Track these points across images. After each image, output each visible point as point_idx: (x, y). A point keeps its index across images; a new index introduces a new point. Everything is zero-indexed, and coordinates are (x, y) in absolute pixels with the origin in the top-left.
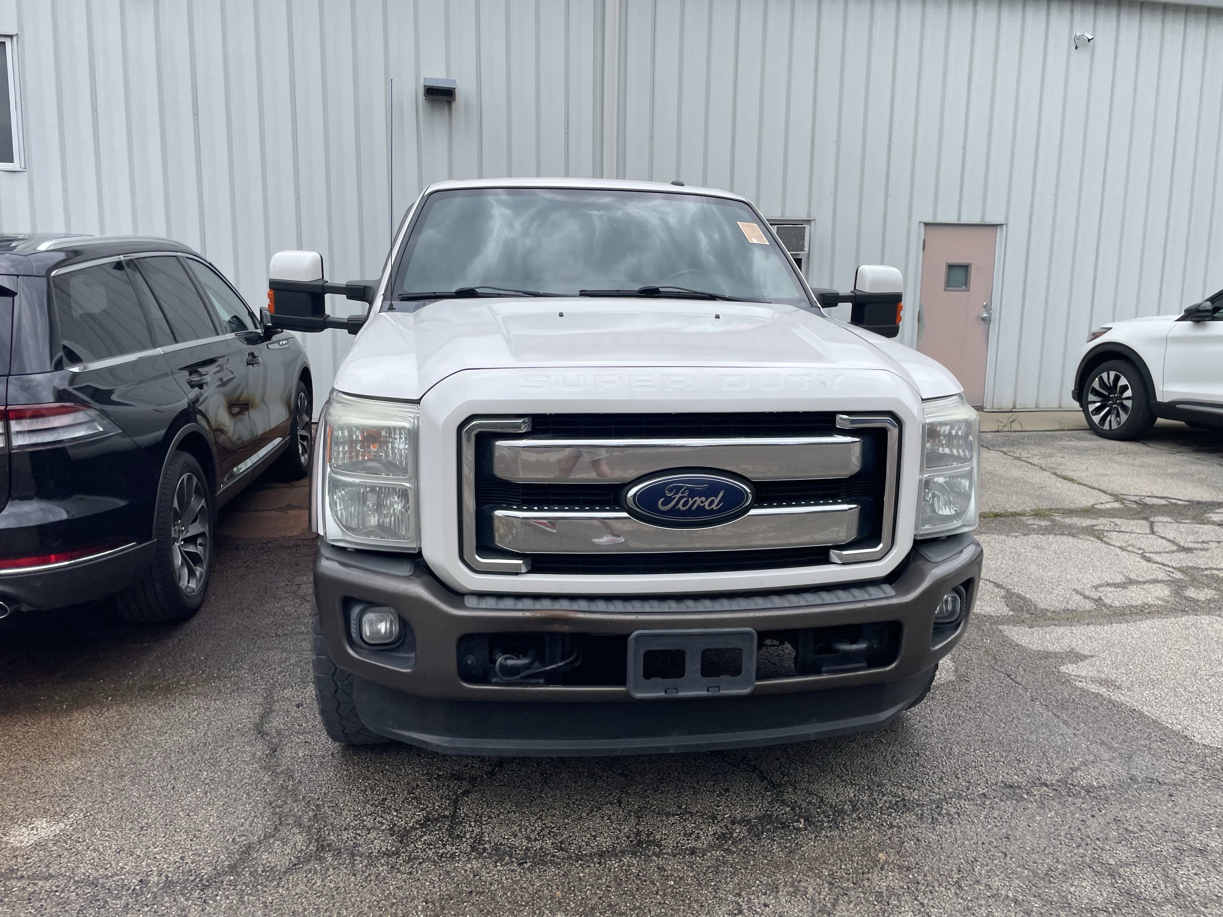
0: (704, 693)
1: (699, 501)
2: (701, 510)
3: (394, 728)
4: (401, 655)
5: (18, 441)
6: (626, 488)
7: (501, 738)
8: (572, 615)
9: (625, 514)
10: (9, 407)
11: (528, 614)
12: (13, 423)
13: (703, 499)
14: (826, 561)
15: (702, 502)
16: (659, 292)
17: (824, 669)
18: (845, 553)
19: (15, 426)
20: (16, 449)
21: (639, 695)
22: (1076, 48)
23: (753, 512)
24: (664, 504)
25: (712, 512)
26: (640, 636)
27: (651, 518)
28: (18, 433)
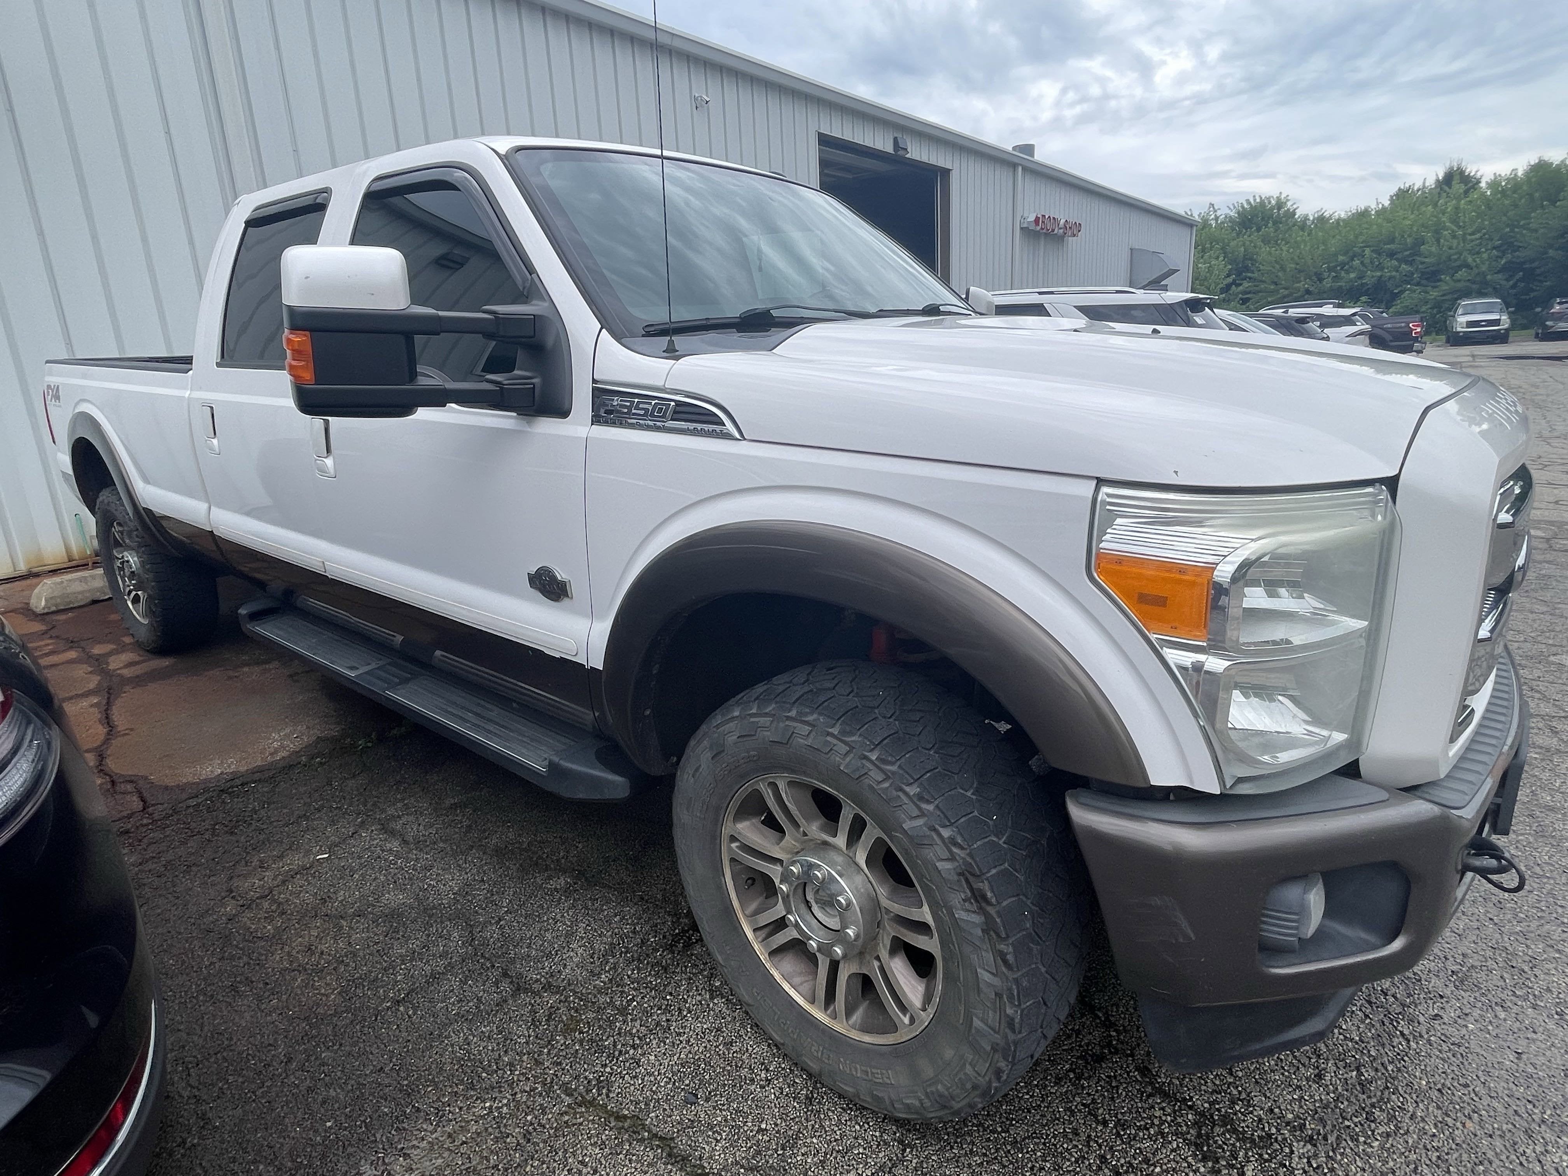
22: (697, 107)
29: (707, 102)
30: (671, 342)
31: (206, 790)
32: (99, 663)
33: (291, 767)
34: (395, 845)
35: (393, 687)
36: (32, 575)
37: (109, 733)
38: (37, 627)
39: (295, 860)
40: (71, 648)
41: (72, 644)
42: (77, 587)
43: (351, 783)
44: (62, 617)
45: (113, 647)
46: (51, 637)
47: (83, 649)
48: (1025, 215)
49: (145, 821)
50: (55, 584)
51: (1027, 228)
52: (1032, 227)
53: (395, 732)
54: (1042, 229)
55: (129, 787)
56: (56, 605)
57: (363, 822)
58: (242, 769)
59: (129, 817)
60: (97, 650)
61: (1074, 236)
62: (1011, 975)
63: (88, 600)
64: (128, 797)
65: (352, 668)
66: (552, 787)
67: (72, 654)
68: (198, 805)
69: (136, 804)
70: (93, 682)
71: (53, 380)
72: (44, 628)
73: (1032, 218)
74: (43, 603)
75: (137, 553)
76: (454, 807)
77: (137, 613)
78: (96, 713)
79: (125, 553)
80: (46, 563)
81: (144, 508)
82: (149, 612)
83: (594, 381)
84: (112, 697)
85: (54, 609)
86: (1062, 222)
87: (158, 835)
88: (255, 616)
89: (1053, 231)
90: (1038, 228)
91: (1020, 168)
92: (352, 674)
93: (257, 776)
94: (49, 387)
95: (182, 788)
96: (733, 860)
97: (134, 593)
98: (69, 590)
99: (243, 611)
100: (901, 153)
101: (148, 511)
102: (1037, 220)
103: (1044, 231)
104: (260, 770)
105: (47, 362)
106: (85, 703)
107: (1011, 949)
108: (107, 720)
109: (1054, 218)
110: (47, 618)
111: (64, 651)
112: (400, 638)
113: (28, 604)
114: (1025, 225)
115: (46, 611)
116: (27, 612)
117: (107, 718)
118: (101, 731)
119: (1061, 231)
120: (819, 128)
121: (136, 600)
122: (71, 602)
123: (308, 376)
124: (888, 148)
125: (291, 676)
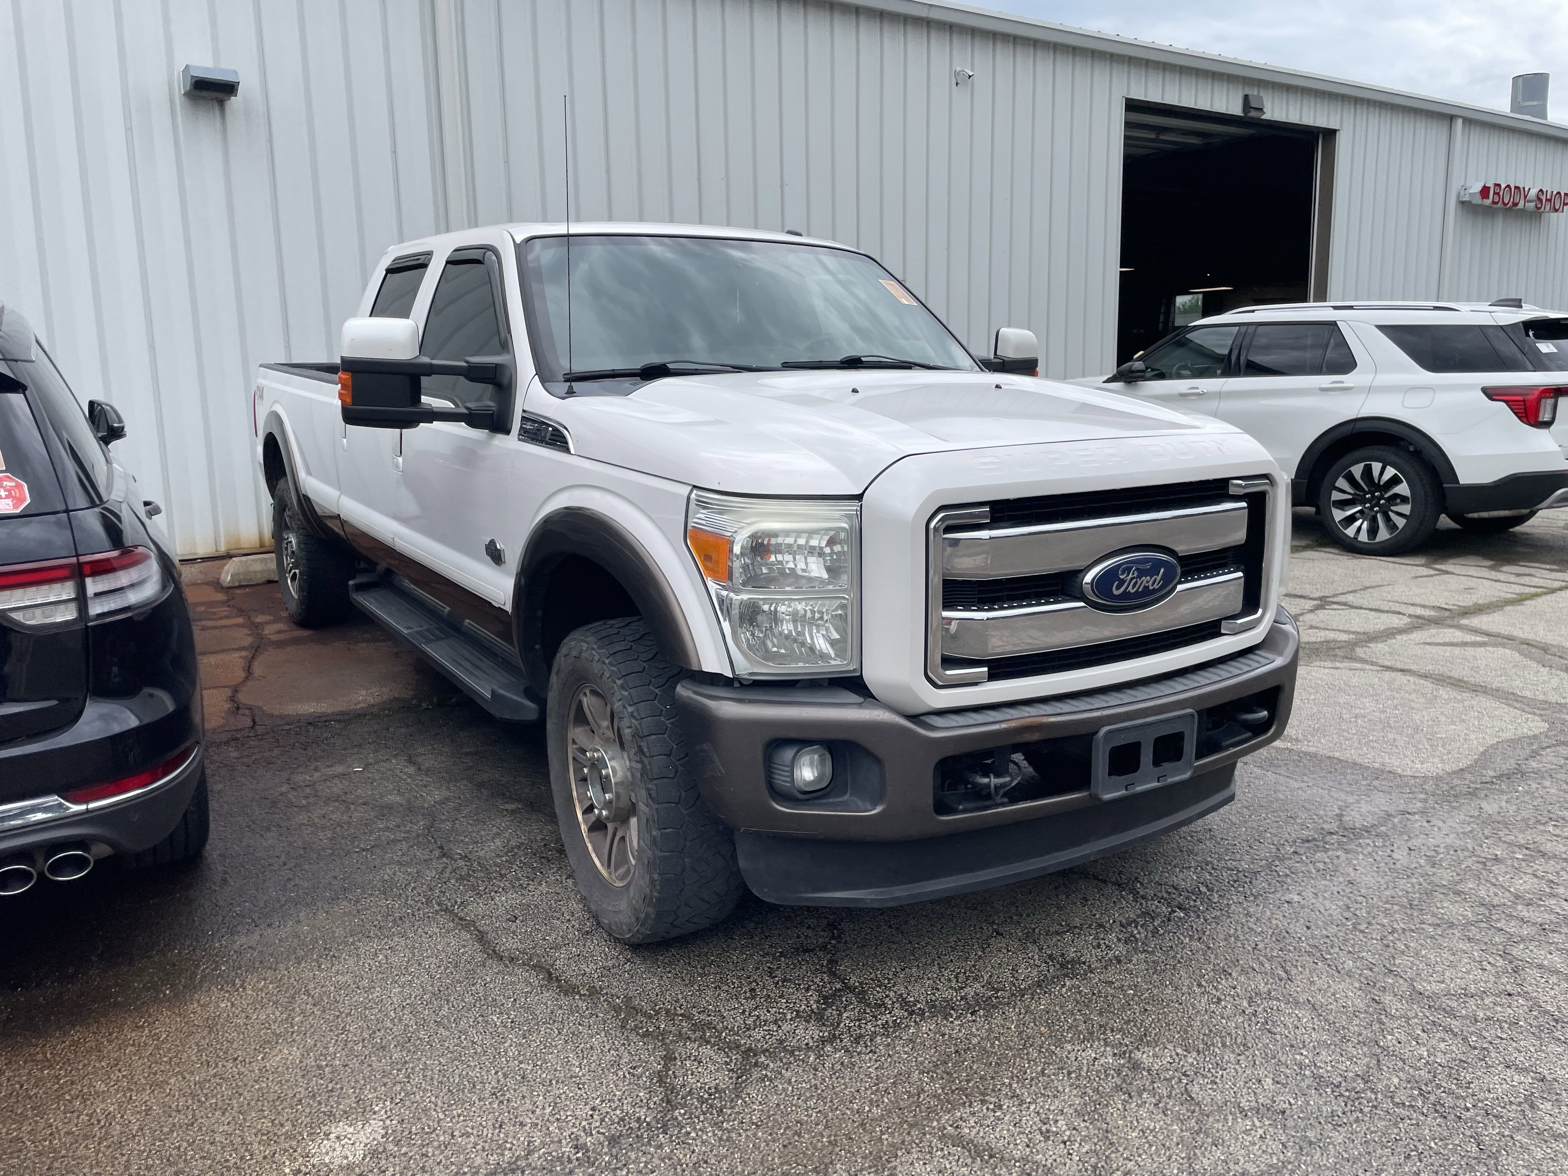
0: (1155, 784)
1: (1145, 582)
2: (1147, 591)
3: (806, 892)
4: (831, 800)
5: (96, 608)
6: (1081, 575)
7: (939, 877)
8: (1045, 720)
9: (1082, 604)
10: (83, 559)
11: (1004, 726)
12: (89, 581)
13: (1148, 578)
14: (1218, 634)
15: (1148, 582)
16: (862, 362)
17: (1224, 744)
18: (1239, 621)
19: (92, 586)
20: (93, 620)
21: (1107, 797)
22: (957, 84)
23: (1180, 587)
24: (1118, 588)
25: (1155, 591)
26: (1110, 732)
27: (1105, 605)
28: (97, 595)
29: (970, 77)
30: (571, 387)
31: (299, 721)
32: (255, 628)
33: (365, 715)
34: (411, 770)
35: (428, 641)
36: (229, 556)
37: (247, 678)
38: (221, 597)
39: (339, 769)
40: (240, 616)
41: (241, 612)
42: (258, 567)
43: (403, 730)
44: (238, 591)
45: (272, 618)
46: (228, 606)
47: (249, 618)
48: (1468, 185)
49: (251, 735)
50: (241, 562)
51: (1469, 202)
52: (1478, 200)
53: (453, 700)
54: (1494, 203)
55: (247, 712)
56: (240, 581)
57: (397, 755)
58: (329, 711)
59: (241, 730)
60: (259, 619)
61: (1556, 211)
62: (655, 806)
63: (264, 580)
64: (245, 718)
65: (408, 628)
66: (493, 711)
67: (240, 620)
68: (290, 730)
69: (248, 722)
70: (248, 641)
71: (261, 381)
72: (225, 598)
73: (1477, 188)
74: (229, 578)
75: (297, 533)
76: (467, 754)
77: (292, 588)
78: (241, 663)
79: (291, 535)
80: (243, 546)
81: (304, 495)
82: (301, 589)
83: (524, 411)
84: (258, 653)
85: (237, 584)
86: (1533, 192)
87: (257, 743)
88: (359, 588)
89: (1515, 204)
90: (1488, 202)
91: (1460, 122)
92: (406, 631)
93: (338, 717)
94: (258, 387)
95: (282, 717)
96: (574, 759)
97: (293, 571)
98: (251, 569)
99: (351, 583)
100: (1253, 114)
101: (307, 498)
102: (1485, 192)
103: (1500, 205)
104: (342, 713)
105: (261, 366)
106: (236, 655)
107: (654, 788)
108: (249, 670)
109: (1516, 188)
110: (231, 591)
111: (235, 617)
112: (448, 609)
113: (218, 579)
114: (1467, 198)
115: (231, 585)
116: (217, 585)
117: (249, 667)
118: (242, 675)
119: (1532, 205)
120: (1128, 93)
121: (293, 578)
122: (250, 580)
123: (349, 400)
124: (1235, 108)
125: (397, 653)
